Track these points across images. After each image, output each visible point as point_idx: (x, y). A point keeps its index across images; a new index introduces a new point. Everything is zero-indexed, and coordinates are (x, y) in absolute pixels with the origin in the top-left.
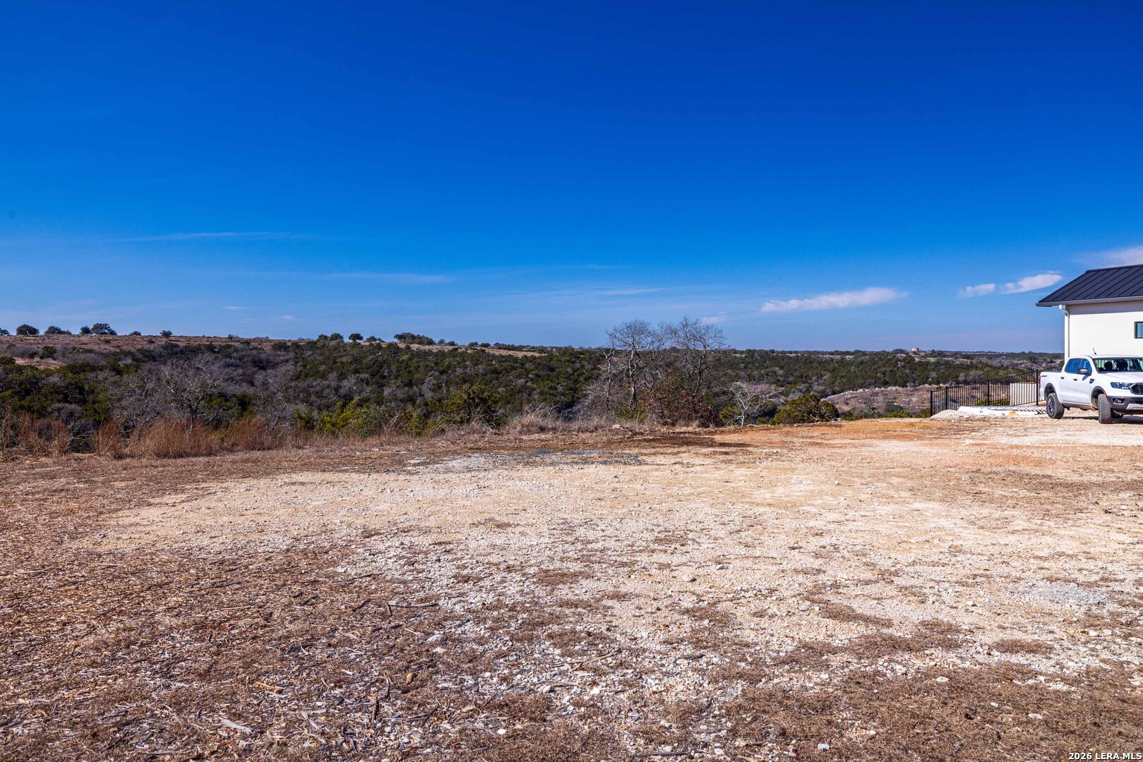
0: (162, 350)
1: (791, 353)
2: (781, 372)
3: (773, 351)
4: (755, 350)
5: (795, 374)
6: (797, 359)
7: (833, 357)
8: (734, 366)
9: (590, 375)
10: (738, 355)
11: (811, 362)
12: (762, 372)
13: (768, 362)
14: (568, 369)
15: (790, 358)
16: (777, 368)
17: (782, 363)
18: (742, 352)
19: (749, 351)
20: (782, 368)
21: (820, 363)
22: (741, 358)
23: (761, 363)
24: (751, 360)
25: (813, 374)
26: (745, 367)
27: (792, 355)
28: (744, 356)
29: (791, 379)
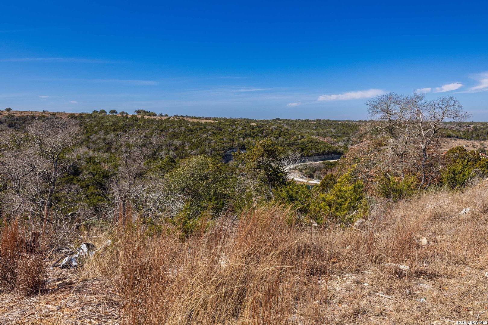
0: (6, 118)
1: (339, 121)
2: (334, 131)
3: (329, 120)
4: (321, 120)
5: (341, 132)
6: (342, 125)
7: (360, 123)
8: (310, 128)
9: (241, 132)
10: (312, 122)
11: (349, 126)
12: (325, 131)
13: (327, 126)
14: (229, 129)
15: (339, 124)
16: (332, 129)
17: (334, 127)
18: (314, 121)
19: (318, 120)
20: (334, 129)
21: (353, 126)
22: (314, 124)
23: (324, 126)
24: (319, 125)
25: (350, 132)
26: (316, 128)
27: (339, 122)
28: (315, 123)
29: (339, 135)
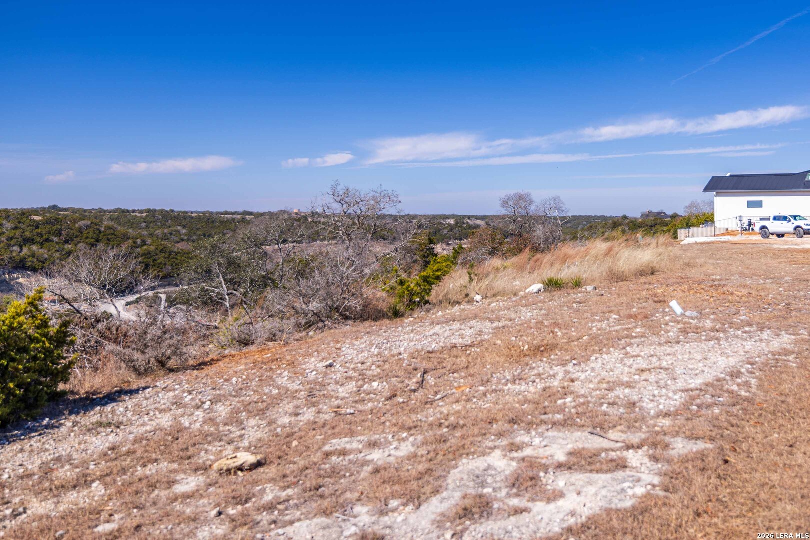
1: (192, 213)
2: (184, 231)
3: (173, 211)
4: (155, 211)
5: (198, 233)
6: (199, 219)
7: (234, 217)
8: (135, 226)
10: (139, 215)
11: (213, 222)
12: (166, 231)
13: (170, 221)
15: (192, 218)
16: (179, 228)
17: (184, 223)
18: (141, 212)
19: (149, 211)
20: (184, 227)
21: (221, 222)
22: (142, 217)
23: (164, 223)
24: (152, 219)
25: (215, 233)
26: (147, 227)
27: (194, 215)
28: (144, 215)
29: (195, 238)
